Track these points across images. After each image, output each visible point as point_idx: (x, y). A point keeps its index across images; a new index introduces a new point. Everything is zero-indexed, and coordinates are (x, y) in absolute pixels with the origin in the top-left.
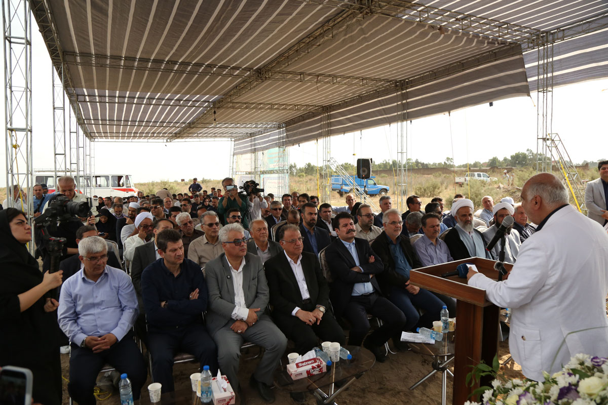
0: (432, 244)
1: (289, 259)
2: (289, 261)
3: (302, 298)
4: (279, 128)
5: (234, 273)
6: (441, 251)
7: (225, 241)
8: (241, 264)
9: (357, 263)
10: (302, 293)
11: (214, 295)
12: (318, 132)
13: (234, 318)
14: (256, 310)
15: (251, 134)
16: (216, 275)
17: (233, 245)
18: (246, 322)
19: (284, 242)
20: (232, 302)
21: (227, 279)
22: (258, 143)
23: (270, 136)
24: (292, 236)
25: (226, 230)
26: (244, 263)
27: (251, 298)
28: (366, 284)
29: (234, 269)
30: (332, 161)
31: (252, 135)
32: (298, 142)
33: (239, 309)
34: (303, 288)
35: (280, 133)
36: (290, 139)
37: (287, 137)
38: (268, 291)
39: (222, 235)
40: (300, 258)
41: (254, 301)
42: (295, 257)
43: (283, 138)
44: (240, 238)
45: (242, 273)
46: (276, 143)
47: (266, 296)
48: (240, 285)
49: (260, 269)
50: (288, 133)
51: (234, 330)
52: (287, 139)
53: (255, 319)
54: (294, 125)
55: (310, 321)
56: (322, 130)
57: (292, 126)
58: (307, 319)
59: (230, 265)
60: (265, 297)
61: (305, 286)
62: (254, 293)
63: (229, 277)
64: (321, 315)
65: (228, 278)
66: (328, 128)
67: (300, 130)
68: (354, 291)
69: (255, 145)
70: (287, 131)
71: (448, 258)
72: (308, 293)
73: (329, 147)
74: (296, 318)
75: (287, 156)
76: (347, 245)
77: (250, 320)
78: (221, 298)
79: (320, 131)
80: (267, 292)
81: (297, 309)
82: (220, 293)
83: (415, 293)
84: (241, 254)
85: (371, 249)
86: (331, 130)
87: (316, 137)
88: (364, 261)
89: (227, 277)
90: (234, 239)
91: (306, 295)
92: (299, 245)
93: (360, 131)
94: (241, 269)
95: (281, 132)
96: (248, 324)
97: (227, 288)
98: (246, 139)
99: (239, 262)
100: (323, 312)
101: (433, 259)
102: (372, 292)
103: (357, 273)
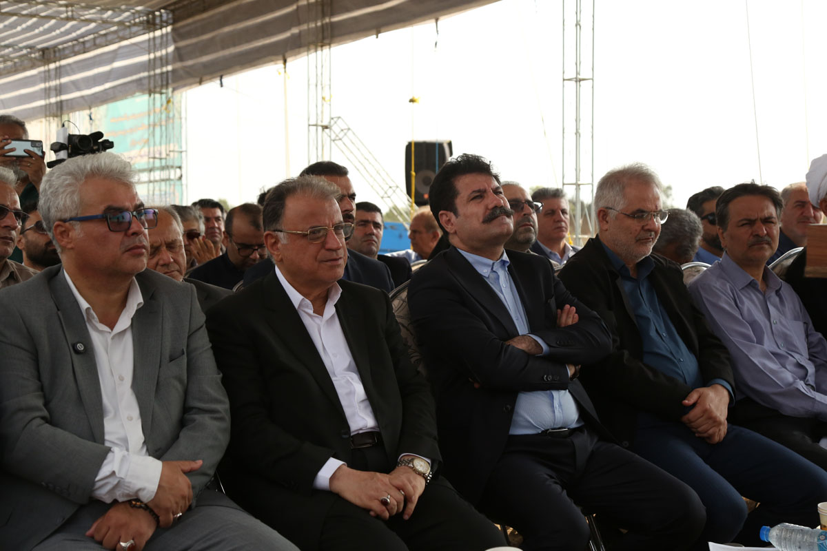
0: (752, 285)
1: (295, 297)
2: (296, 305)
3: (348, 427)
4: (150, 25)
5: (99, 337)
6: (782, 313)
7: (67, 215)
8: (123, 303)
9: (522, 326)
10: (348, 412)
11: (21, 410)
12: (287, 35)
13: (103, 493)
14: (188, 466)
15: (44, 50)
16: (31, 338)
17: (100, 229)
18: (151, 509)
19: (281, 235)
20: (96, 434)
21: (74, 356)
22: (73, 82)
23: (114, 56)
24: (313, 215)
25: (70, 174)
26: (137, 299)
27: (167, 425)
28: (555, 393)
29: (101, 321)
30: (336, 128)
31: (48, 55)
32: (218, 70)
33: (123, 459)
34: (351, 393)
35: (152, 46)
36: (190, 63)
37: (179, 55)
38: (227, 406)
39: (55, 194)
40: (336, 296)
41: (176, 438)
42: (316, 292)
43: (164, 61)
44: (127, 204)
45: (128, 338)
46: (140, 79)
47: (221, 419)
48: (122, 379)
49: (195, 327)
50: (182, 44)
51: (100, 543)
52: (179, 65)
53: (183, 497)
54: (205, 15)
55: (385, 503)
56: (304, 27)
57: (198, 17)
58: (371, 498)
59: (84, 304)
60: (217, 424)
61: (359, 389)
62: (175, 410)
63: (80, 347)
64: (419, 486)
65: (77, 352)
66: (324, 16)
67: (227, 29)
68: (515, 417)
69: (60, 90)
70: (178, 35)
71: (807, 336)
72: (369, 410)
73: (326, 82)
74: (332, 496)
75: (177, 121)
76: (483, 266)
77: (170, 501)
78: (50, 421)
79: (295, 31)
80: (224, 407)
81: (332, 465)
82: (46, 404)
83: (717, 439)
84: (129, 263)
85: (562, 286)
86: (332, 24)
87: (281, 52)
88: (541, 320)
89: (74, 346)
90: (102, 208)
91: (361, 418)
92: (336, 250)
93: (433, 21)
94: (124, 322)
95: (158, 41)
96: (156, 518)
97: (72, 384)
98: (25, 70)
99: (117, 296)
100: (423, 475)
101: (762, 332)
102: (574, 425)
103: (528, 355)
